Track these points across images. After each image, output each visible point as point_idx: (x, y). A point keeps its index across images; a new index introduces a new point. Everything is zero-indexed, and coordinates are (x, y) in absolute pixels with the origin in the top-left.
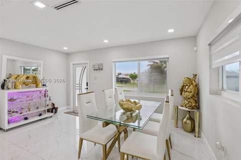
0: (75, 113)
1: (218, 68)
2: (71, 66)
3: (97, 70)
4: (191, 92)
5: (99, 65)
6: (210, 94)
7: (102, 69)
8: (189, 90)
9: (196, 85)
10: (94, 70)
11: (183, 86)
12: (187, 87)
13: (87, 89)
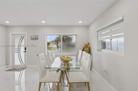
0: (15, 69)
1: (100, 41)
2: (10, 35)
3: (34, 39)
4: (87, 51)
5: (35, 36)
6: (97, 51)
7: (38, 39)
8: (86, 50)
9: (89, 48)
10: (32, 39)
11: (84, 48)
12: (85, 49)
13: (26, 52)
